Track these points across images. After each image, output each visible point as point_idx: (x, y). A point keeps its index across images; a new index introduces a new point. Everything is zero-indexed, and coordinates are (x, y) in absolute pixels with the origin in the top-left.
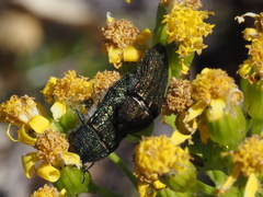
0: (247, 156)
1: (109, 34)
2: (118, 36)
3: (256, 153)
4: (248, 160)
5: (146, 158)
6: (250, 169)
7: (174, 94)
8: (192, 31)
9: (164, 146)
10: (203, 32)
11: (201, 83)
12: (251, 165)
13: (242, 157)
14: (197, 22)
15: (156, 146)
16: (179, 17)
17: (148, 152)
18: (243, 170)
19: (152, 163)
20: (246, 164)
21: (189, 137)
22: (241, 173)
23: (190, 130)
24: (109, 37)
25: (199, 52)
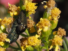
0: (56, 41)
1: (10, 9)
2: (13, 9)
3: (59, 40)
4: (56, 42)
5: (30, 42)
6: (57, 44)
7: (29, 23)
8: (32, 8)
9: (35, 39)
10: (35, 8)
11: (42, 22)
12: (57, 43)
13: (55, 41)
14: (33, 6)
15: (32, 39)
16: (29, 5)
17: (31, 41)
18: (55, 44)
19: (32, 43)
20: (56, 43)
21: (39, 36)
22: (55, 45)
23: (39, 34)
24: (10, 10)
25: (34, 13)
